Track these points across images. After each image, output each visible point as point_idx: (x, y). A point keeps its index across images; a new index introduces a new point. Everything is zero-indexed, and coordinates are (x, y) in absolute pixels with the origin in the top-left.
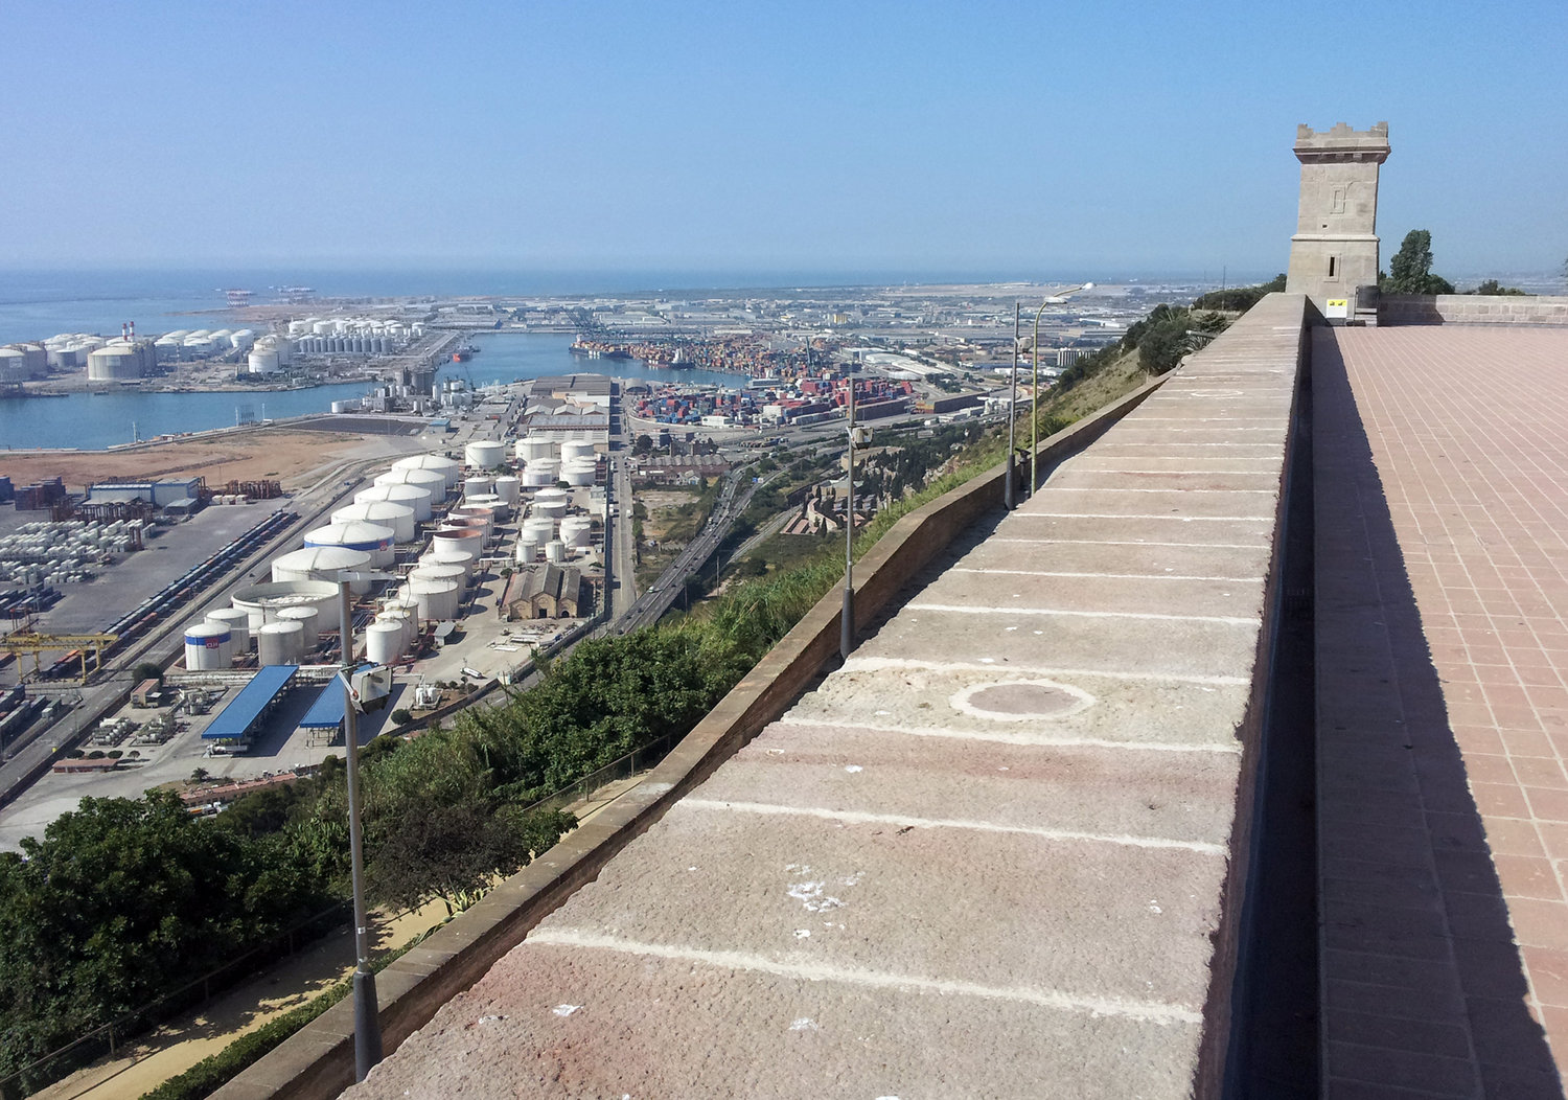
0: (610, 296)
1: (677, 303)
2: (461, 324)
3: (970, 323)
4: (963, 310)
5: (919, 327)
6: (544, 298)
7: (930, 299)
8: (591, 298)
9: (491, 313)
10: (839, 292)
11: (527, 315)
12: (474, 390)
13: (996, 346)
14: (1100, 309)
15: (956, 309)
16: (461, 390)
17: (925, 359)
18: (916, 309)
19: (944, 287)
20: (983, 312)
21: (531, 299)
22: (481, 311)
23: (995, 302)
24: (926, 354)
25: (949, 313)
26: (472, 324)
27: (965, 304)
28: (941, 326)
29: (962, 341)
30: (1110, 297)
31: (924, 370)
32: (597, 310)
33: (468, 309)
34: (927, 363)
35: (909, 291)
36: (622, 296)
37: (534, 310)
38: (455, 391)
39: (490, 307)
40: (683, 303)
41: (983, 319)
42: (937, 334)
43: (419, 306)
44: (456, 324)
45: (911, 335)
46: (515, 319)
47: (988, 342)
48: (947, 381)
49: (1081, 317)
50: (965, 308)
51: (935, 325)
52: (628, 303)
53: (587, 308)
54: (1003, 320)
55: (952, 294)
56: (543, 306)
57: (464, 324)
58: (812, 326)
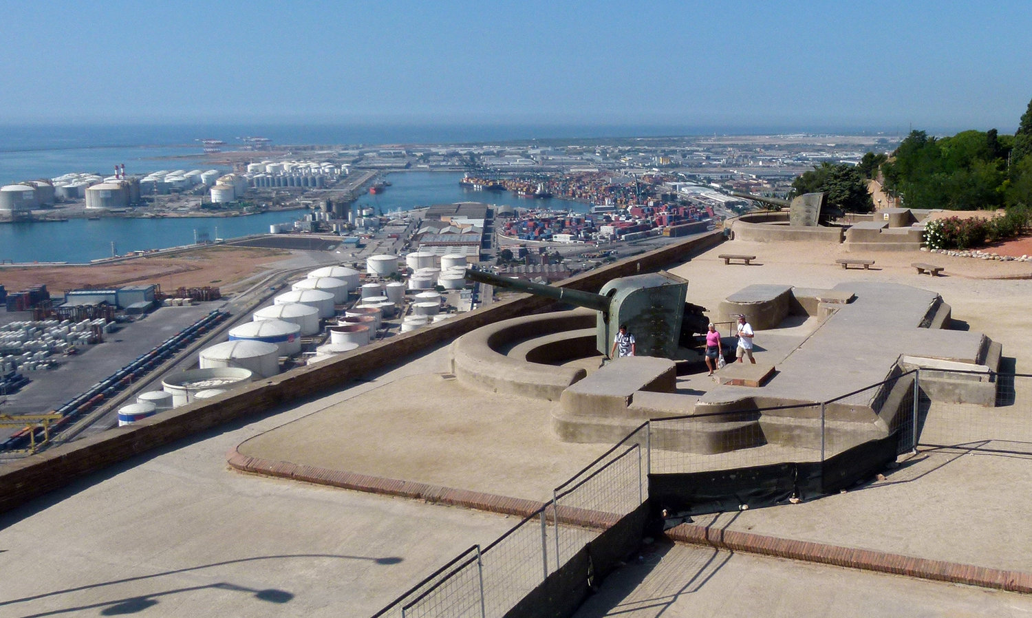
0: (495, 144)
1: (545, 149)
2: (379, 165)
3: (761, 163)
4: (756, 155)
5: (723, 166)
6: (447, 146)
7: (732, 146)
8: (480, 145)
9: (403, 156)
10: (666, 141)
11: (431, 158)
12: (382, 215)
13: (778, 180)
14: (856, 154)
15: (750, 154)
16: (370, 215)
17: (725, 190)
18: (722, 153)
19: (744, 137)
20: (771, 156)
21: (436, 146)
22: (397, 155)
23: (781, 148)
24: (727, 187)
25: (746, 157)
26: (387, 165)
27: (758, 149)
28: (739, 166)
29: (754, 177)
30: (863, 145)
31: (723, 199)
32: (484, 154)
33: (387, 154)
34: (726, 193)
35: (718, 140)
36: (503, 144)
37: (437, 154)
38: (366, 216)
39: (404, 152)
40: (550, 149)
41: (770, 161)
42: (735, 172)
43: (350, 152)
44: (376, 165)
45: (715, 172)
46: (422, 161)
47: (773, 178)
48: (740, 206)
49: (842, 160)
50: (758, 153)
51: (735, 165)
52: (507, 149)
53: (476, 152)
54: (785, 162)
55: (749, 142)
56: (443, 151)
57: (382, 165)
58: (644, 166)
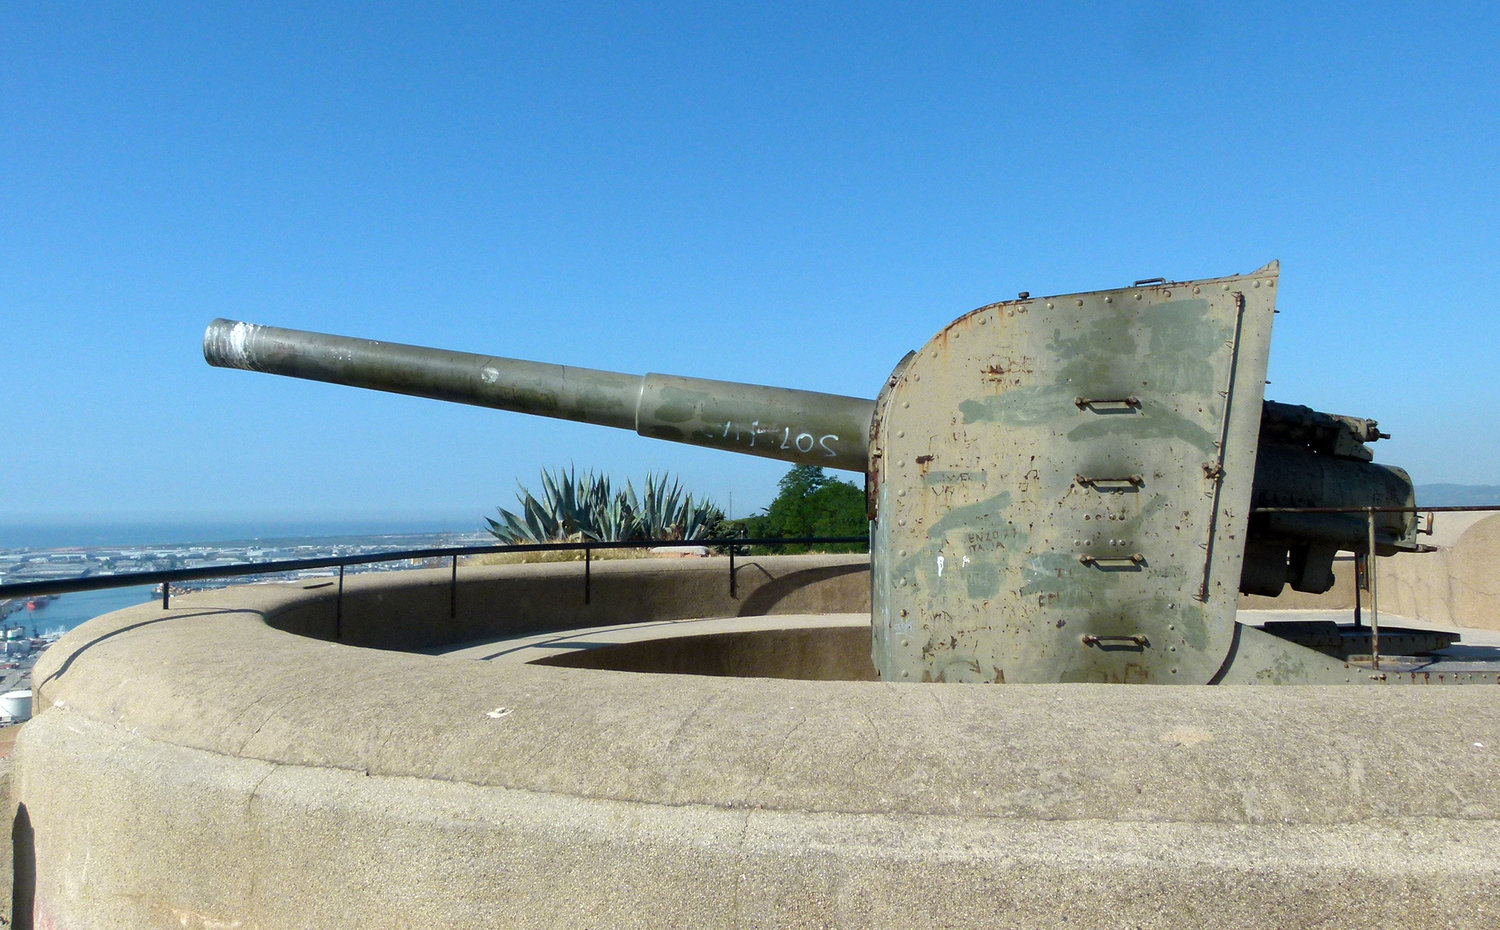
1: (268, 550)
6: (143, 548)
9: (82, 562)
11: (118, 564)
12: (37, 636)
21: (127, 548)
22: (73, 561)
26: (59, 572)
32: (190, 557)
33: (61, 558)
36: (215, 545)
37: (128, 558)
39: (84, 556)
40: (275, 550)
43: (10, 557)
44: (42, 573)
46: (106, 567)
52: (221, 551)
53: (179, 555)
56: (137, 554)
57: (50, 572)
